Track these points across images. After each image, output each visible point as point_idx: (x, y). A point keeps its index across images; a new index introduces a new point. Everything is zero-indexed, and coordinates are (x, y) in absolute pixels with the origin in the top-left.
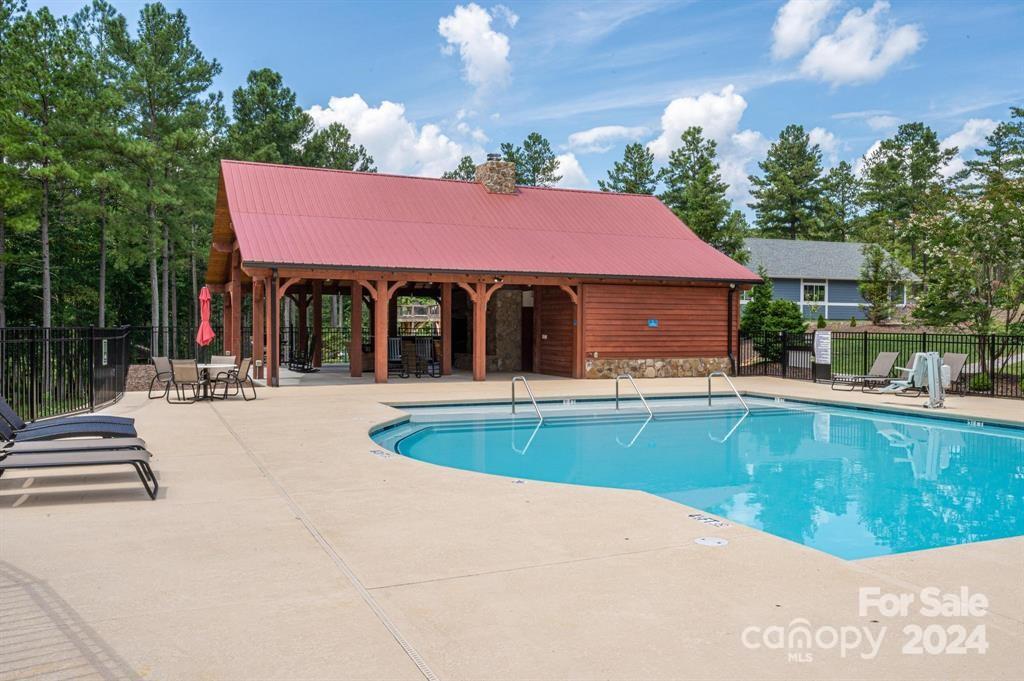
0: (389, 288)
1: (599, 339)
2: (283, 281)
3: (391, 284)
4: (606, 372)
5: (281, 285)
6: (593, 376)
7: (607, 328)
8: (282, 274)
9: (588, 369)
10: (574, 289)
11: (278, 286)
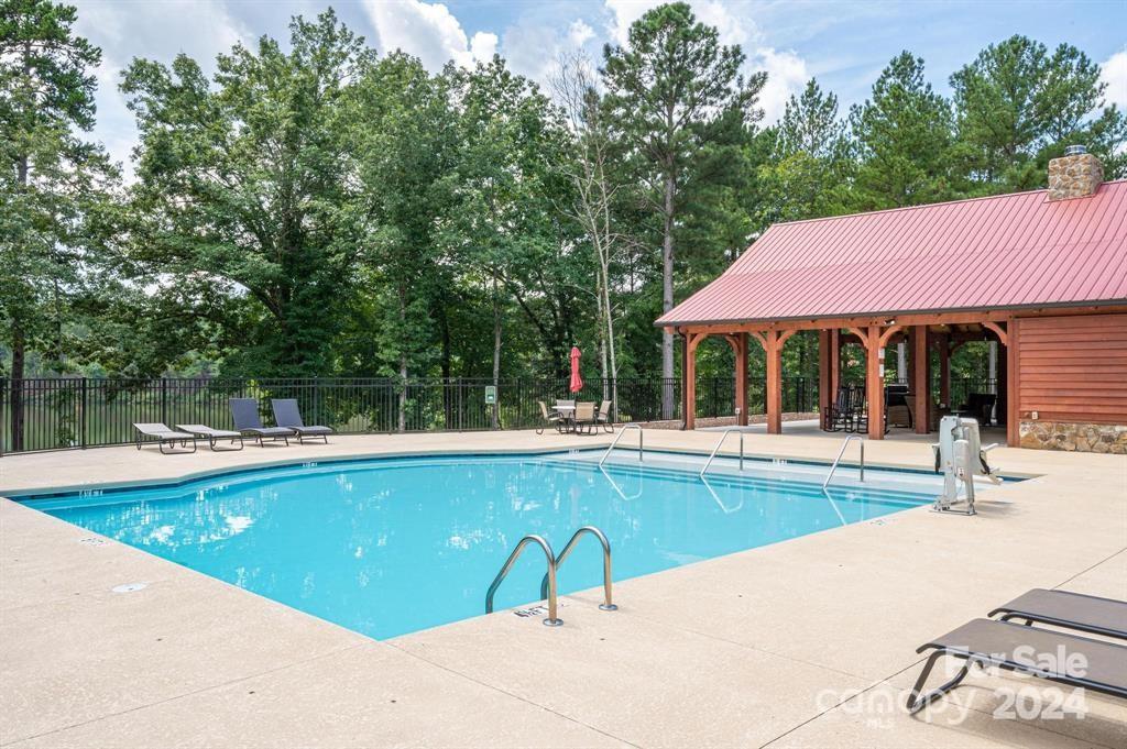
0: (778, 337)
1: (1042, 393)
2: (694, 336)
3: (779, 334)
4: (1053, 440)
5: (692, 340)
6: (1030, 444)
7: (1054, 378)
8: (692, 330)
9: (1023, 434)
10: (1003, 325)
11: (688, 341)
